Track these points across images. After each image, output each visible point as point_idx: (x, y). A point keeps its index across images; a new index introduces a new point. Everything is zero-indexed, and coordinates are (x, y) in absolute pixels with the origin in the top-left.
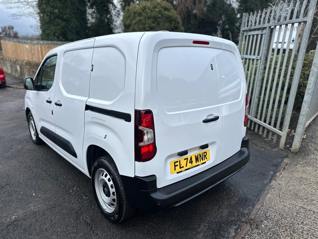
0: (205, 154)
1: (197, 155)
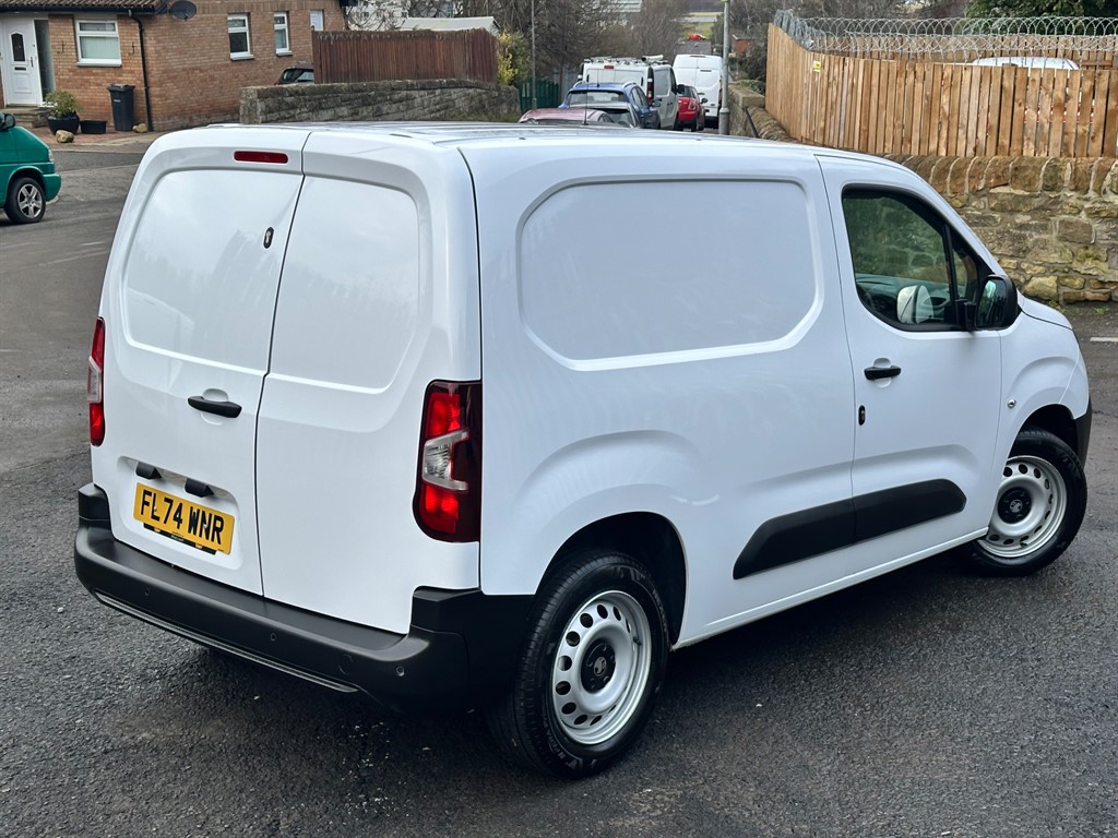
0: (218, 524)
1: (195, 510)
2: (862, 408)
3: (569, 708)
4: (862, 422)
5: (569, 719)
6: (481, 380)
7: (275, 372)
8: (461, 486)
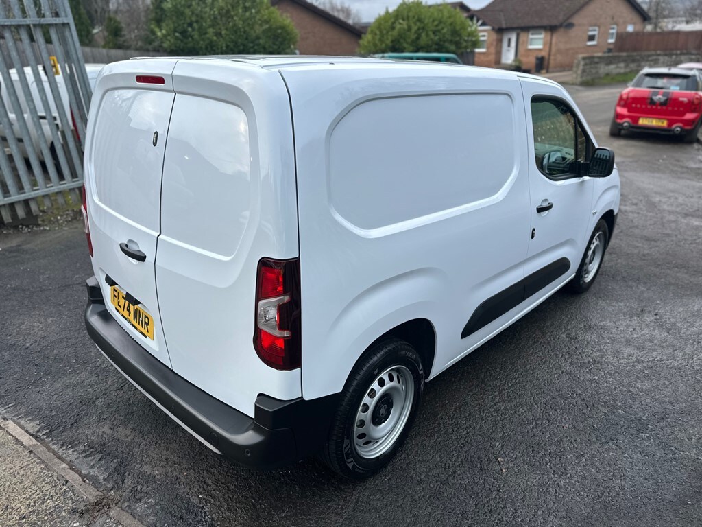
0: (147, 320)
2: (534, 230)
3: (362, 436)
4: (533, 237)
5: (361, 441)
6: (299, 257)
7: (164, 234)
8: (286, 334)
